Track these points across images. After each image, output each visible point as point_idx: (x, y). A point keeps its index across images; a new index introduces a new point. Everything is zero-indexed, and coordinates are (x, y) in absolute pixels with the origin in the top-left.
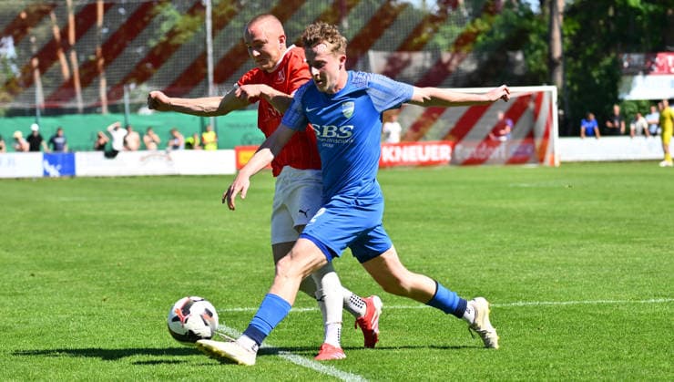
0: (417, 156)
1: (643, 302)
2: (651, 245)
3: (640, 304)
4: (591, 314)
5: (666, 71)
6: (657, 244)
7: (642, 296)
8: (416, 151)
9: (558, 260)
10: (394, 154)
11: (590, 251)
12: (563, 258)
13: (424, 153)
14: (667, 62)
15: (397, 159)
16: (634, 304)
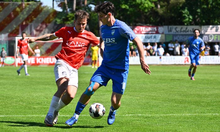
0: (49, 61)
1: (124, 115)
2: (129, 95)
3: (123, 116)
4: (104, 120)
5: (140, 33)
6: (132, 95)
7: (124, 113)
8: (49, 60)
9: (95, 100)
10: (41, 60)
11: (107, 97)
12: (97, 99)
13: (52, 61)
14: (140, 29)
15: (42, 62)
16: (121, 116)
